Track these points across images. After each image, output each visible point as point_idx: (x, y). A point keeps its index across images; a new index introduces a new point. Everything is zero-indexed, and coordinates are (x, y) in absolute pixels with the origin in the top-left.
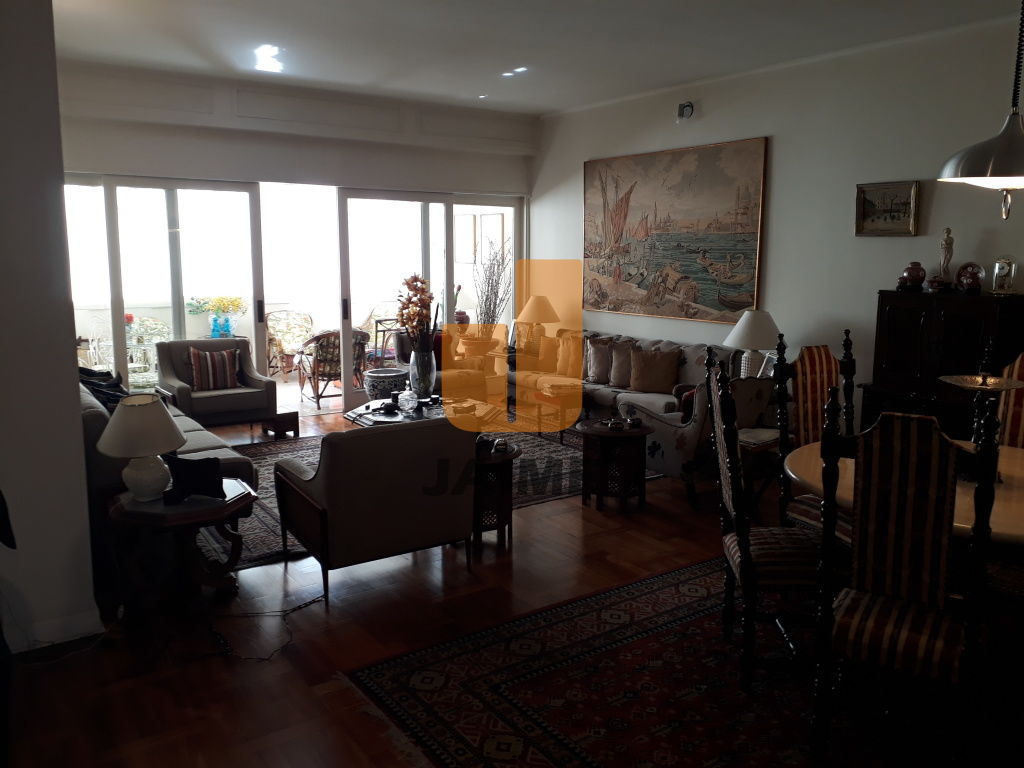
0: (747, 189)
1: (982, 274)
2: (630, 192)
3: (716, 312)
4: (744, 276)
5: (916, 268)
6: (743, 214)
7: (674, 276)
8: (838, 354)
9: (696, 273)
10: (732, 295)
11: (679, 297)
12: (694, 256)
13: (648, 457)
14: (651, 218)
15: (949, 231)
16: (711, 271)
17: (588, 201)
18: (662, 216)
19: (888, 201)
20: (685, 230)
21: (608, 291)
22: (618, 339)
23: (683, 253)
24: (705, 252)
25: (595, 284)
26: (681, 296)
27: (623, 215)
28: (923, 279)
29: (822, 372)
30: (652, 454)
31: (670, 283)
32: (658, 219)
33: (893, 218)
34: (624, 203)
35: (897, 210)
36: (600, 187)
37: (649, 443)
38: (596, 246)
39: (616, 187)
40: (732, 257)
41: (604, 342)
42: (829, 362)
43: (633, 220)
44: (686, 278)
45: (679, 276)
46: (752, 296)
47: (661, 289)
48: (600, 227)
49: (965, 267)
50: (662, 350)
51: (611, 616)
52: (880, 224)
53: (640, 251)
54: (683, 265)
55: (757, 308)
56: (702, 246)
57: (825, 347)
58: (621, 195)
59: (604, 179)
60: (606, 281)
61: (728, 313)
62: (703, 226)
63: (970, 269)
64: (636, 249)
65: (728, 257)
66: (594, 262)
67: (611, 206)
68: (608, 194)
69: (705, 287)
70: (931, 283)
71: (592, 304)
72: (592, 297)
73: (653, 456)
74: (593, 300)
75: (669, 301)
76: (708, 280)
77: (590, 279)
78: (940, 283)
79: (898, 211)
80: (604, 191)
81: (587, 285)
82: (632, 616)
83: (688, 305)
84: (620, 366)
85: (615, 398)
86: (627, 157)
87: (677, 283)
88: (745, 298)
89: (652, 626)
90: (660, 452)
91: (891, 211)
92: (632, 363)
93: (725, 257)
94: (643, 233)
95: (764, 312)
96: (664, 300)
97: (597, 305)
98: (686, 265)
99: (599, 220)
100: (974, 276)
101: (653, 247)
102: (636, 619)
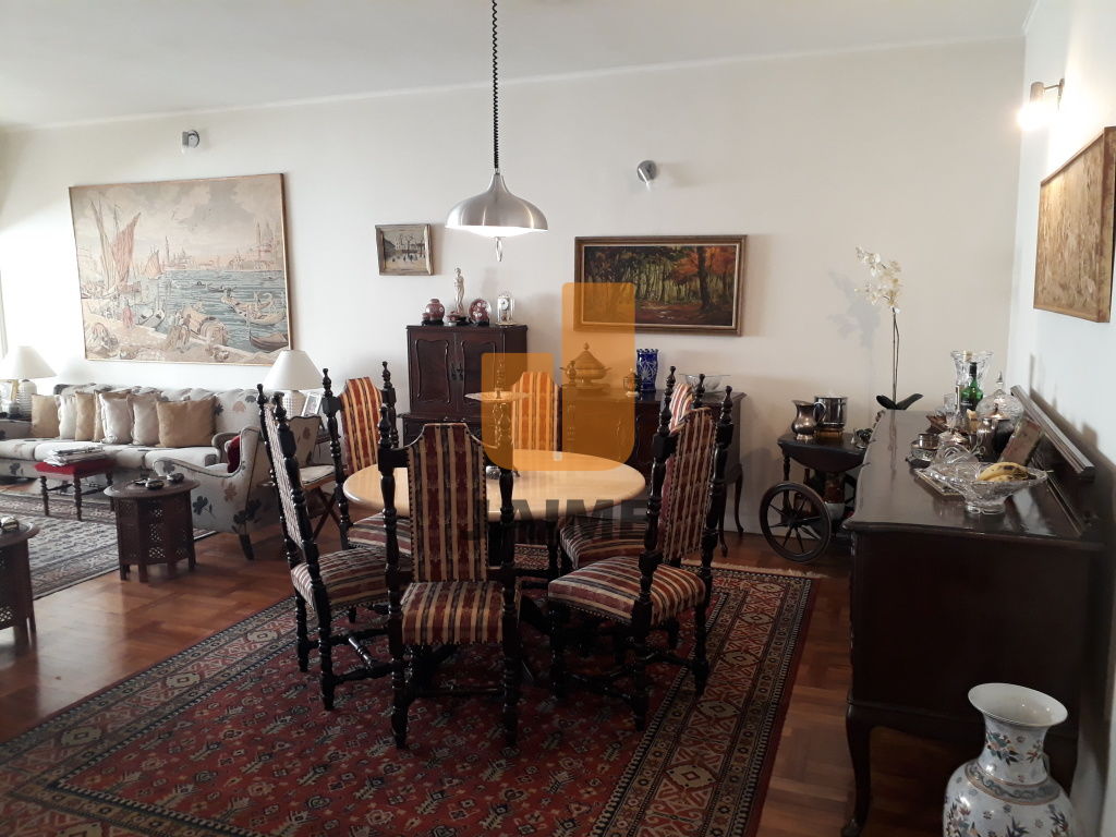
0: (268, 225)
1: (489, 309)
2: (133, 224)
3: (249, 355)
4: (275, 315)
5: (436, 304)
6: (266, 251)
7: (197, 318)
8: (380, 385)
9: (222, 313)
10: (265, 336)
11: (205, 340)
12: (219, 294)
13: (194, 515)
14: (162, 254)
15: (459, 271)
16: (238, 311)
17: (78, 233)
18: (176, 251)
19: (405, 242)
20: (204, 268)
21: (118, 336)
22: (138, 391)
23: (205, 293)
24: (230, 290)
25: (100, 329)
26: (208, 338)
27: (127, 249)
28: (443, 314)
29: (366, 403)
30: (199, 512)
31: (194, 326)
32: (171, 254)
33: (411, 258)
34: (127, 238)
35: (412, 251)
36: (93, 217)
37: (194, 499)
38: (96, 284)
39: (115, 218)
40: (260, 296)
41: (121, 396)
42: (372, 393)
43: (141, 256)
44: (212, 319)
45: (203, 317)
46: (286, 336)
47: (183, 332)
48: (99, 264)
49: (475, 303)
50: (193, 399)
51: (179, 681)
52: (401, 263)
53: (154, 291)
54: (206, 306)
55: (292, 348)
56: (227, 284)
57: (367, 379)
58: (123, 227)
59: (98, 209)
60: (114, 326)
61: (262, 354)
62: (224, 264)
63: (479, 305)
64: (148, 289)
65: (255, 296)
66: (95, 303)
67: (111, 238)
68: (105, 225)
69: (234, 328)
70: (450, 317)
71: (98, 353)
72: (98, 345)
73: (199, 513)
74: (99, 348)
75: (195, 345)
76: (235, 321)
77: (92, 324)
78: (458, 318)
79: (415, 252)
80: (99, 221)
81: (89, 331)
82: (202, 675)
83: (217, 349)
84: (144, 422)
85: (143, 457)
86: (124, 185)
87: (201, 325)
88: (278, 338)
89: (225, 679)
90: (207, 507)
91: (408, 252)
92: (160, 417)
93: (251, 296)
94: (154, 271)
95: (299, 351)
96: (188, 344)
97: (105, 353)
98: (209, 306)
99: (97, 254)
100: (483, 310)
101: (168, 286)
102: (207, 677)
